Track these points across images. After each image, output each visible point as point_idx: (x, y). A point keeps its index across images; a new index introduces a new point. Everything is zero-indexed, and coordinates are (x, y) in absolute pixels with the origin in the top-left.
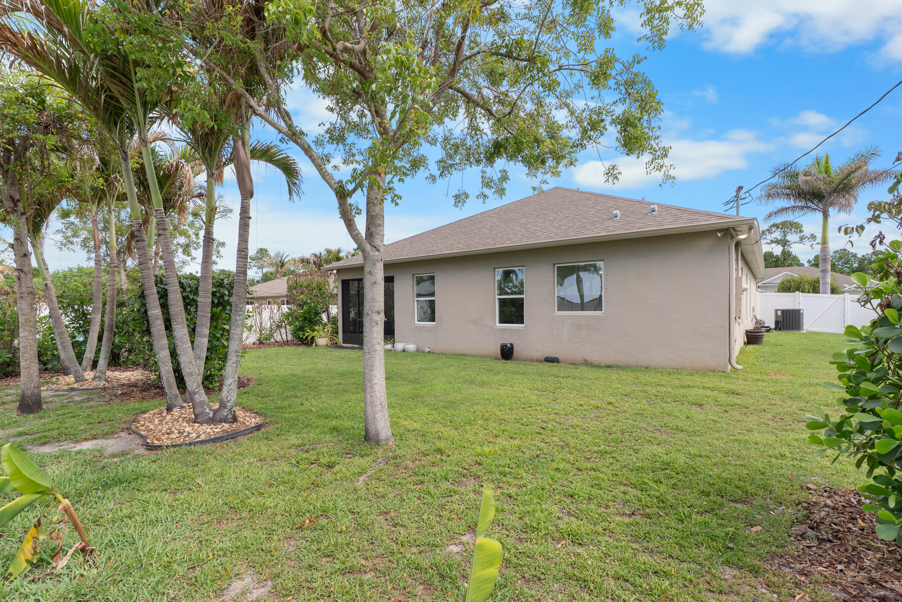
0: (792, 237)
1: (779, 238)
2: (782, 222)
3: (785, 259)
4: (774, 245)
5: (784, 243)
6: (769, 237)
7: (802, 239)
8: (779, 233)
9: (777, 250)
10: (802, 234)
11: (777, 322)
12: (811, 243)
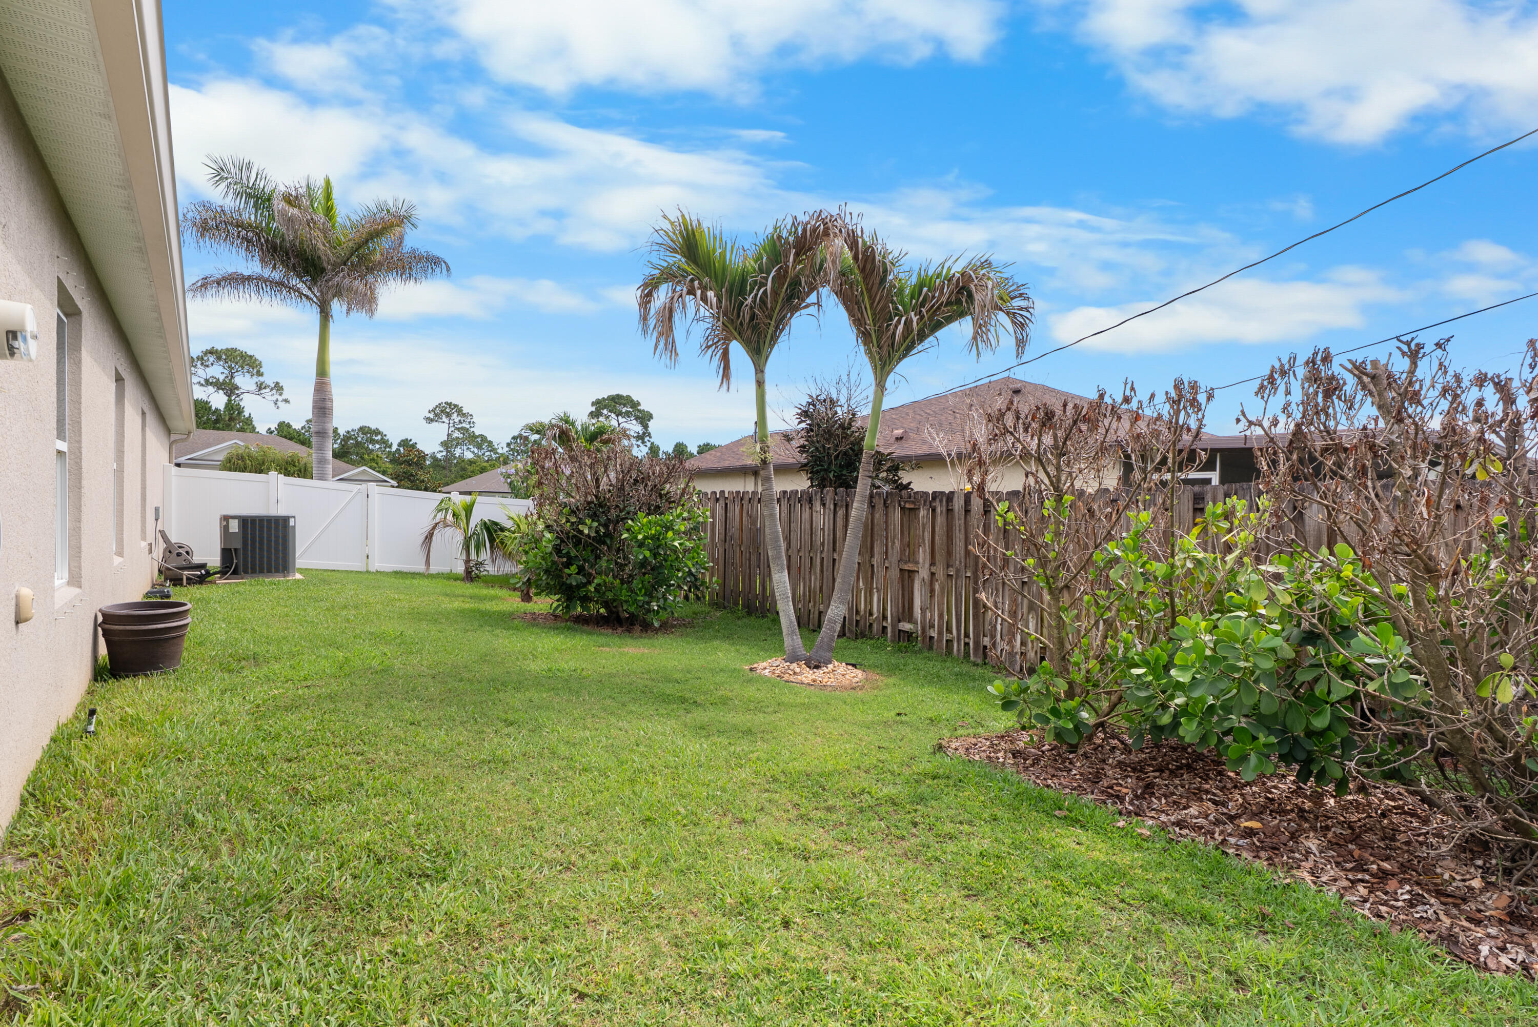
0: (244, 381)
1: (222, 378)
2: (227, 350)
3: (231, 419)
4: (211, 389)
5: (229, 388)
6: (202, 373)
7: (261, 387)
8: (221, 369)
9: (218, 401)
10: (260, 378)
11: (226, 553)
12: (274, 398)
